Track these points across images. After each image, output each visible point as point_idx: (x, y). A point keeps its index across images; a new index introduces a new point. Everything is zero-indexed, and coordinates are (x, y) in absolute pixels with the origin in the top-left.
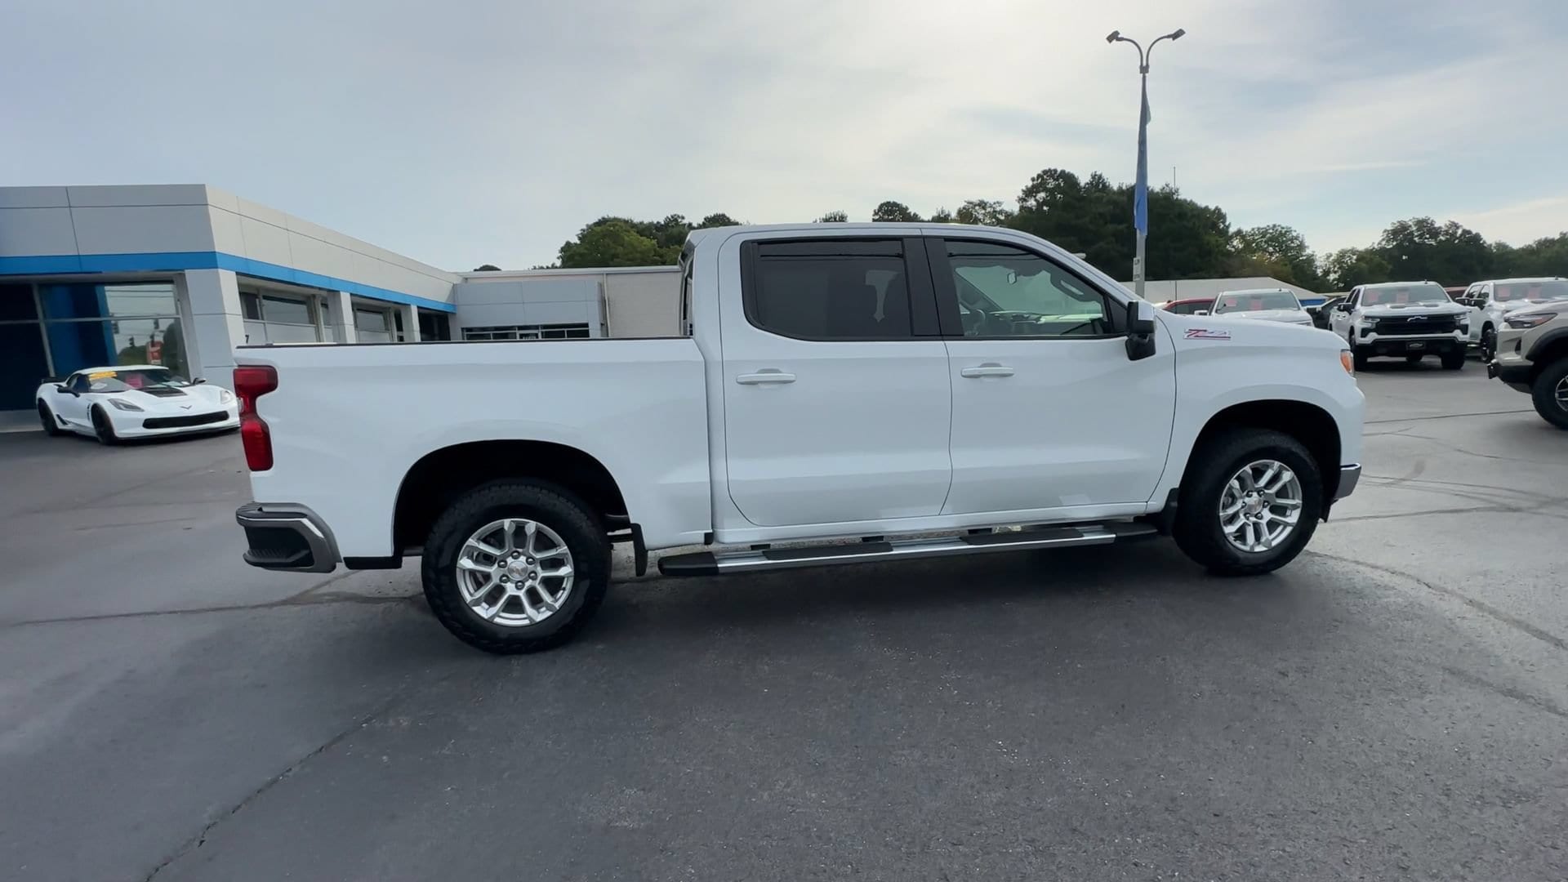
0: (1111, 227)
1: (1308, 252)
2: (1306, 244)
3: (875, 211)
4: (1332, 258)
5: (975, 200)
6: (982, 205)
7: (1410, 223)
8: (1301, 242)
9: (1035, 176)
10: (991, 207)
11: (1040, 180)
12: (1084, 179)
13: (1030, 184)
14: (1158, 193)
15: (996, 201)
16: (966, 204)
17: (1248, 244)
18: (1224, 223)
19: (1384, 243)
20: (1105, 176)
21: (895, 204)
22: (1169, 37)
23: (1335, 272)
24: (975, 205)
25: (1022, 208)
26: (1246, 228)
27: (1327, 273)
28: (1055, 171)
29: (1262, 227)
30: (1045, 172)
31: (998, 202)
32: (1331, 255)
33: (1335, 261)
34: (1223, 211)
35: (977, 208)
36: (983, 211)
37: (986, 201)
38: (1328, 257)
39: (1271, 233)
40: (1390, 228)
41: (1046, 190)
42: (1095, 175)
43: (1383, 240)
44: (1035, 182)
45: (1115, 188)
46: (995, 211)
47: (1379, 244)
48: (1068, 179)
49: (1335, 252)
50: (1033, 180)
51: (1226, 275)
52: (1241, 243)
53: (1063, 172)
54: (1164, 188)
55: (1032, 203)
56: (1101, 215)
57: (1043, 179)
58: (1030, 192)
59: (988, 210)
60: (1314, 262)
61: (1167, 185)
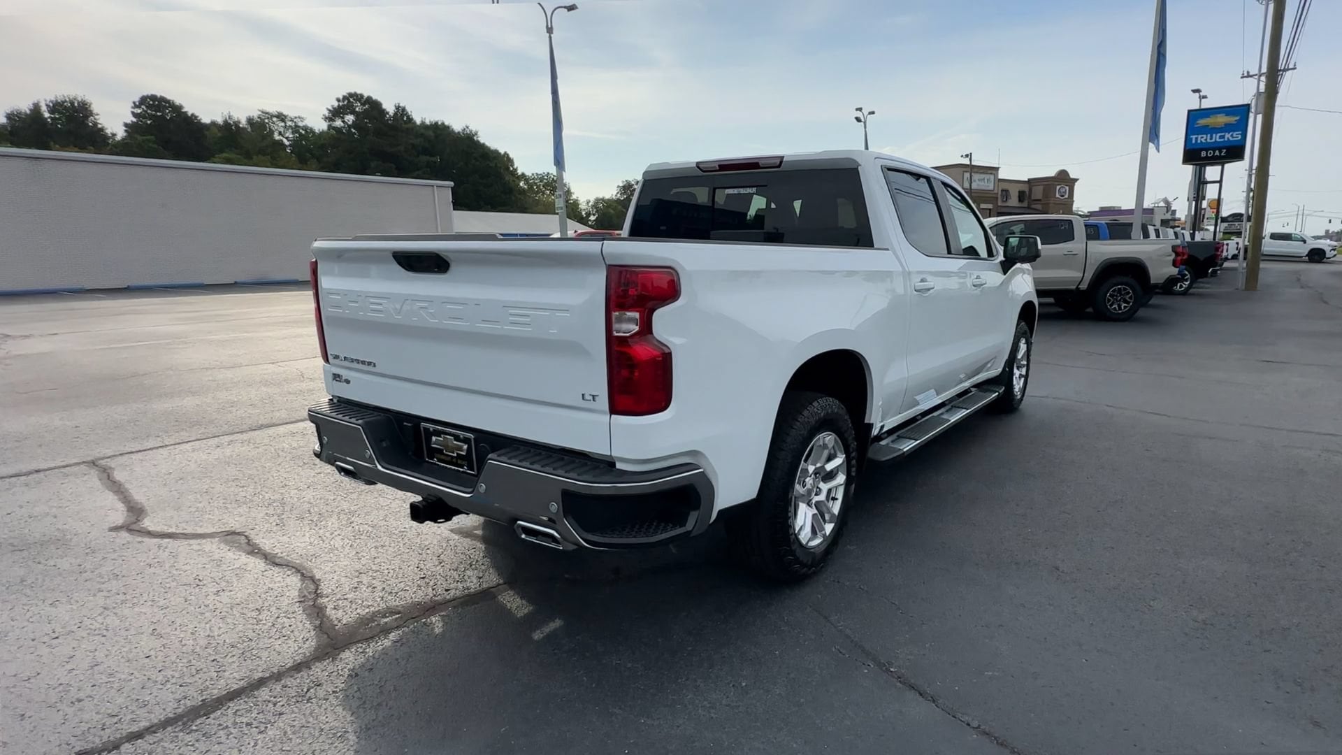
0: (424, 158)
1: (574, 197)
2: (572, 191)
3: (134, 103)
4: (590, 204)
5: (273, 109)
6: (281, 117)
7: (633, 183)
8: (569, 189)
9: (341, 97)
10: (292, 121)
11: (345, 103)
12: (390, 108)
13: (336, 104)
14: (459, 133)
15: (297, 116)
16: (260, 113)
17: (531, 186)
18: (512, 166)
19: (619, 195)
20: (408, 109)
21: (163, 99)
22: (565, 7)
23: (594, 215)
24: (273, 116)
25: (330, 127)
26: (528, 173)
27: (588, 214)
28: (362, 96)
29: (539, 173)
30: (351, 95)
31: (299, 117)
32: (590, 201)
33: (593, 206)
34: (511, 156)
35: (275, 119)
36: (283, 124)
37: (285, 113)
38: (588, 202)
39: (547, 179)
40: (621, 185)
41: (353, 112)
42: (399, 107)
43: (618, 193)
44: (341, 104)
45: (418, 122)
46: (297, 126)
47: (616, 196)
48: (374, 107)
49: (592, 199)
50: (338, 100)
51: (523, 210)
52: (525, 185)
53: (369, 98)
54: (465, 129)
55: (338, 123)
56: (413, 146)
57: (349, 101)
58: (336, 113)
59: (289, 123)
60: (579, 205)
61: (468, 127)
